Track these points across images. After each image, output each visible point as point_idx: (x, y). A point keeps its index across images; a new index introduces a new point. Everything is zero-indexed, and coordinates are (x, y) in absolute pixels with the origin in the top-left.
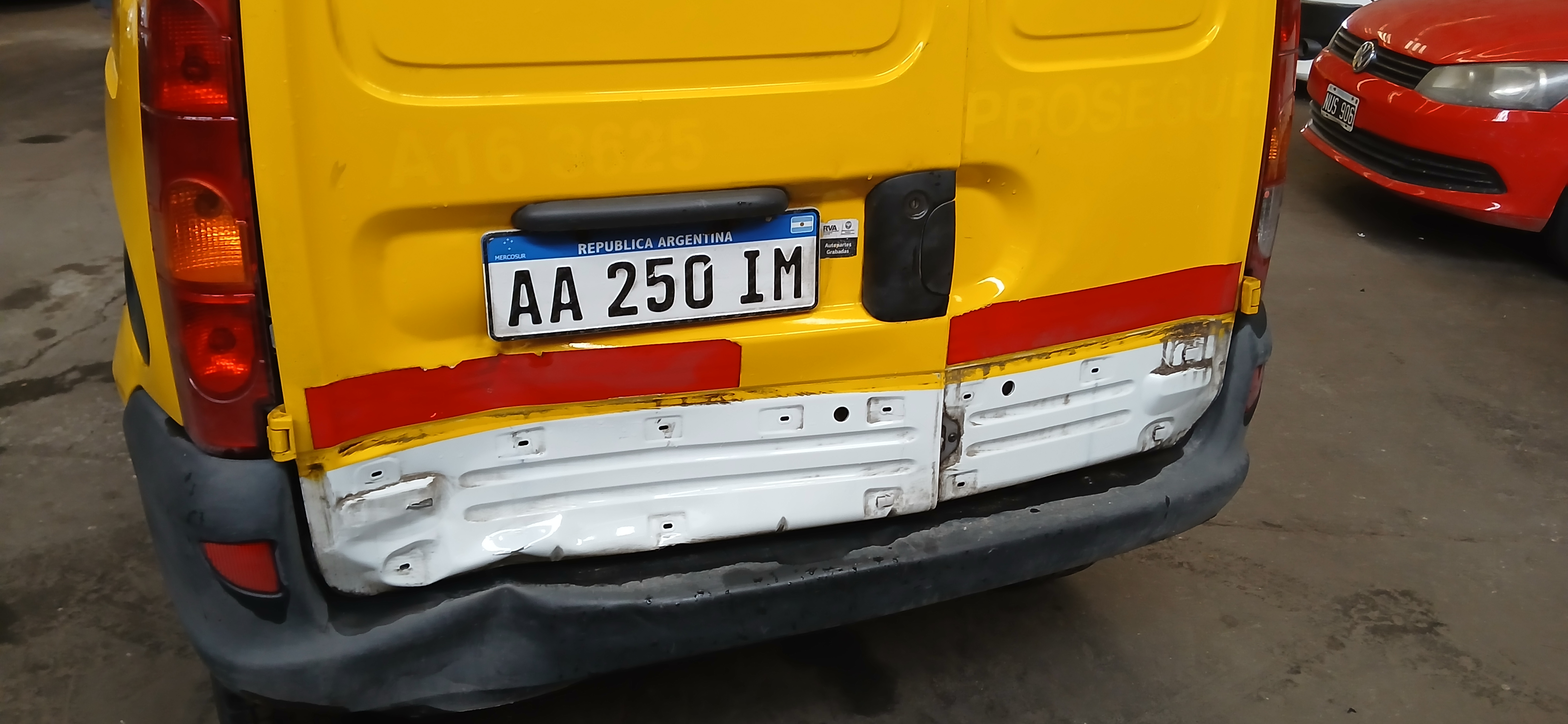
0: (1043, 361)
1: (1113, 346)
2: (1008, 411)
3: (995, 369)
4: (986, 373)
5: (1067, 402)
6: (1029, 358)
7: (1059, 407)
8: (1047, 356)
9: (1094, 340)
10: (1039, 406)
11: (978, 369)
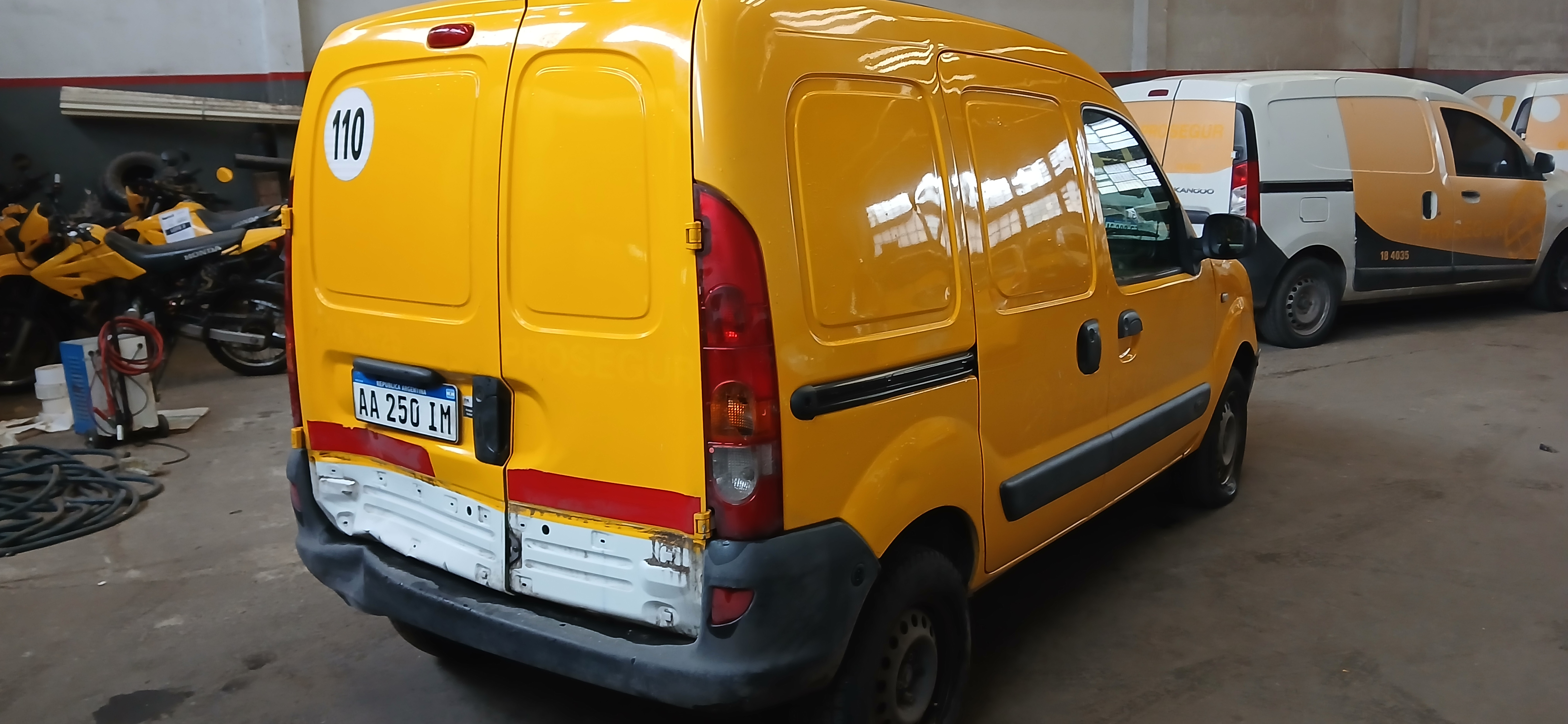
0: (566, 519)
1: (613, 528)
2: (549, 546)
3: (537, 513)
4: (532, 514)
5: (586, 556)
6: (558, 515)
7: (580, 557)
8: (570, 517)
9: (599, 518)
10: (568, 551)
11: (528, 510)
